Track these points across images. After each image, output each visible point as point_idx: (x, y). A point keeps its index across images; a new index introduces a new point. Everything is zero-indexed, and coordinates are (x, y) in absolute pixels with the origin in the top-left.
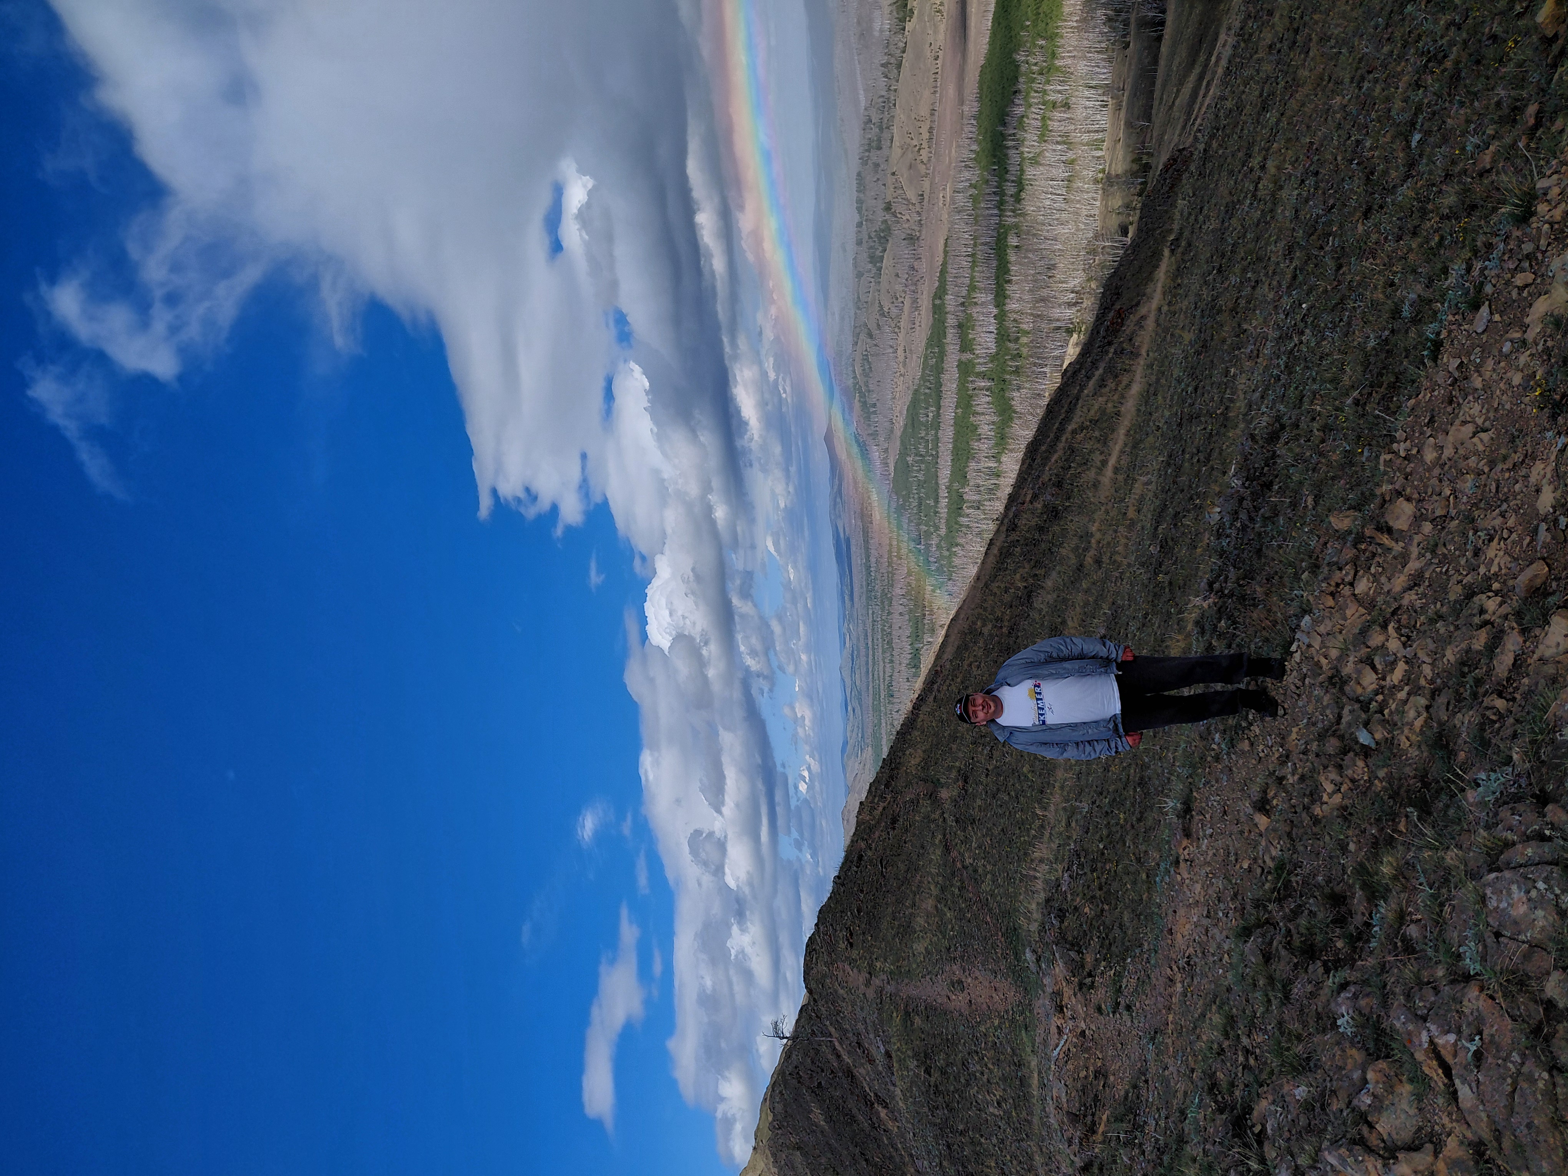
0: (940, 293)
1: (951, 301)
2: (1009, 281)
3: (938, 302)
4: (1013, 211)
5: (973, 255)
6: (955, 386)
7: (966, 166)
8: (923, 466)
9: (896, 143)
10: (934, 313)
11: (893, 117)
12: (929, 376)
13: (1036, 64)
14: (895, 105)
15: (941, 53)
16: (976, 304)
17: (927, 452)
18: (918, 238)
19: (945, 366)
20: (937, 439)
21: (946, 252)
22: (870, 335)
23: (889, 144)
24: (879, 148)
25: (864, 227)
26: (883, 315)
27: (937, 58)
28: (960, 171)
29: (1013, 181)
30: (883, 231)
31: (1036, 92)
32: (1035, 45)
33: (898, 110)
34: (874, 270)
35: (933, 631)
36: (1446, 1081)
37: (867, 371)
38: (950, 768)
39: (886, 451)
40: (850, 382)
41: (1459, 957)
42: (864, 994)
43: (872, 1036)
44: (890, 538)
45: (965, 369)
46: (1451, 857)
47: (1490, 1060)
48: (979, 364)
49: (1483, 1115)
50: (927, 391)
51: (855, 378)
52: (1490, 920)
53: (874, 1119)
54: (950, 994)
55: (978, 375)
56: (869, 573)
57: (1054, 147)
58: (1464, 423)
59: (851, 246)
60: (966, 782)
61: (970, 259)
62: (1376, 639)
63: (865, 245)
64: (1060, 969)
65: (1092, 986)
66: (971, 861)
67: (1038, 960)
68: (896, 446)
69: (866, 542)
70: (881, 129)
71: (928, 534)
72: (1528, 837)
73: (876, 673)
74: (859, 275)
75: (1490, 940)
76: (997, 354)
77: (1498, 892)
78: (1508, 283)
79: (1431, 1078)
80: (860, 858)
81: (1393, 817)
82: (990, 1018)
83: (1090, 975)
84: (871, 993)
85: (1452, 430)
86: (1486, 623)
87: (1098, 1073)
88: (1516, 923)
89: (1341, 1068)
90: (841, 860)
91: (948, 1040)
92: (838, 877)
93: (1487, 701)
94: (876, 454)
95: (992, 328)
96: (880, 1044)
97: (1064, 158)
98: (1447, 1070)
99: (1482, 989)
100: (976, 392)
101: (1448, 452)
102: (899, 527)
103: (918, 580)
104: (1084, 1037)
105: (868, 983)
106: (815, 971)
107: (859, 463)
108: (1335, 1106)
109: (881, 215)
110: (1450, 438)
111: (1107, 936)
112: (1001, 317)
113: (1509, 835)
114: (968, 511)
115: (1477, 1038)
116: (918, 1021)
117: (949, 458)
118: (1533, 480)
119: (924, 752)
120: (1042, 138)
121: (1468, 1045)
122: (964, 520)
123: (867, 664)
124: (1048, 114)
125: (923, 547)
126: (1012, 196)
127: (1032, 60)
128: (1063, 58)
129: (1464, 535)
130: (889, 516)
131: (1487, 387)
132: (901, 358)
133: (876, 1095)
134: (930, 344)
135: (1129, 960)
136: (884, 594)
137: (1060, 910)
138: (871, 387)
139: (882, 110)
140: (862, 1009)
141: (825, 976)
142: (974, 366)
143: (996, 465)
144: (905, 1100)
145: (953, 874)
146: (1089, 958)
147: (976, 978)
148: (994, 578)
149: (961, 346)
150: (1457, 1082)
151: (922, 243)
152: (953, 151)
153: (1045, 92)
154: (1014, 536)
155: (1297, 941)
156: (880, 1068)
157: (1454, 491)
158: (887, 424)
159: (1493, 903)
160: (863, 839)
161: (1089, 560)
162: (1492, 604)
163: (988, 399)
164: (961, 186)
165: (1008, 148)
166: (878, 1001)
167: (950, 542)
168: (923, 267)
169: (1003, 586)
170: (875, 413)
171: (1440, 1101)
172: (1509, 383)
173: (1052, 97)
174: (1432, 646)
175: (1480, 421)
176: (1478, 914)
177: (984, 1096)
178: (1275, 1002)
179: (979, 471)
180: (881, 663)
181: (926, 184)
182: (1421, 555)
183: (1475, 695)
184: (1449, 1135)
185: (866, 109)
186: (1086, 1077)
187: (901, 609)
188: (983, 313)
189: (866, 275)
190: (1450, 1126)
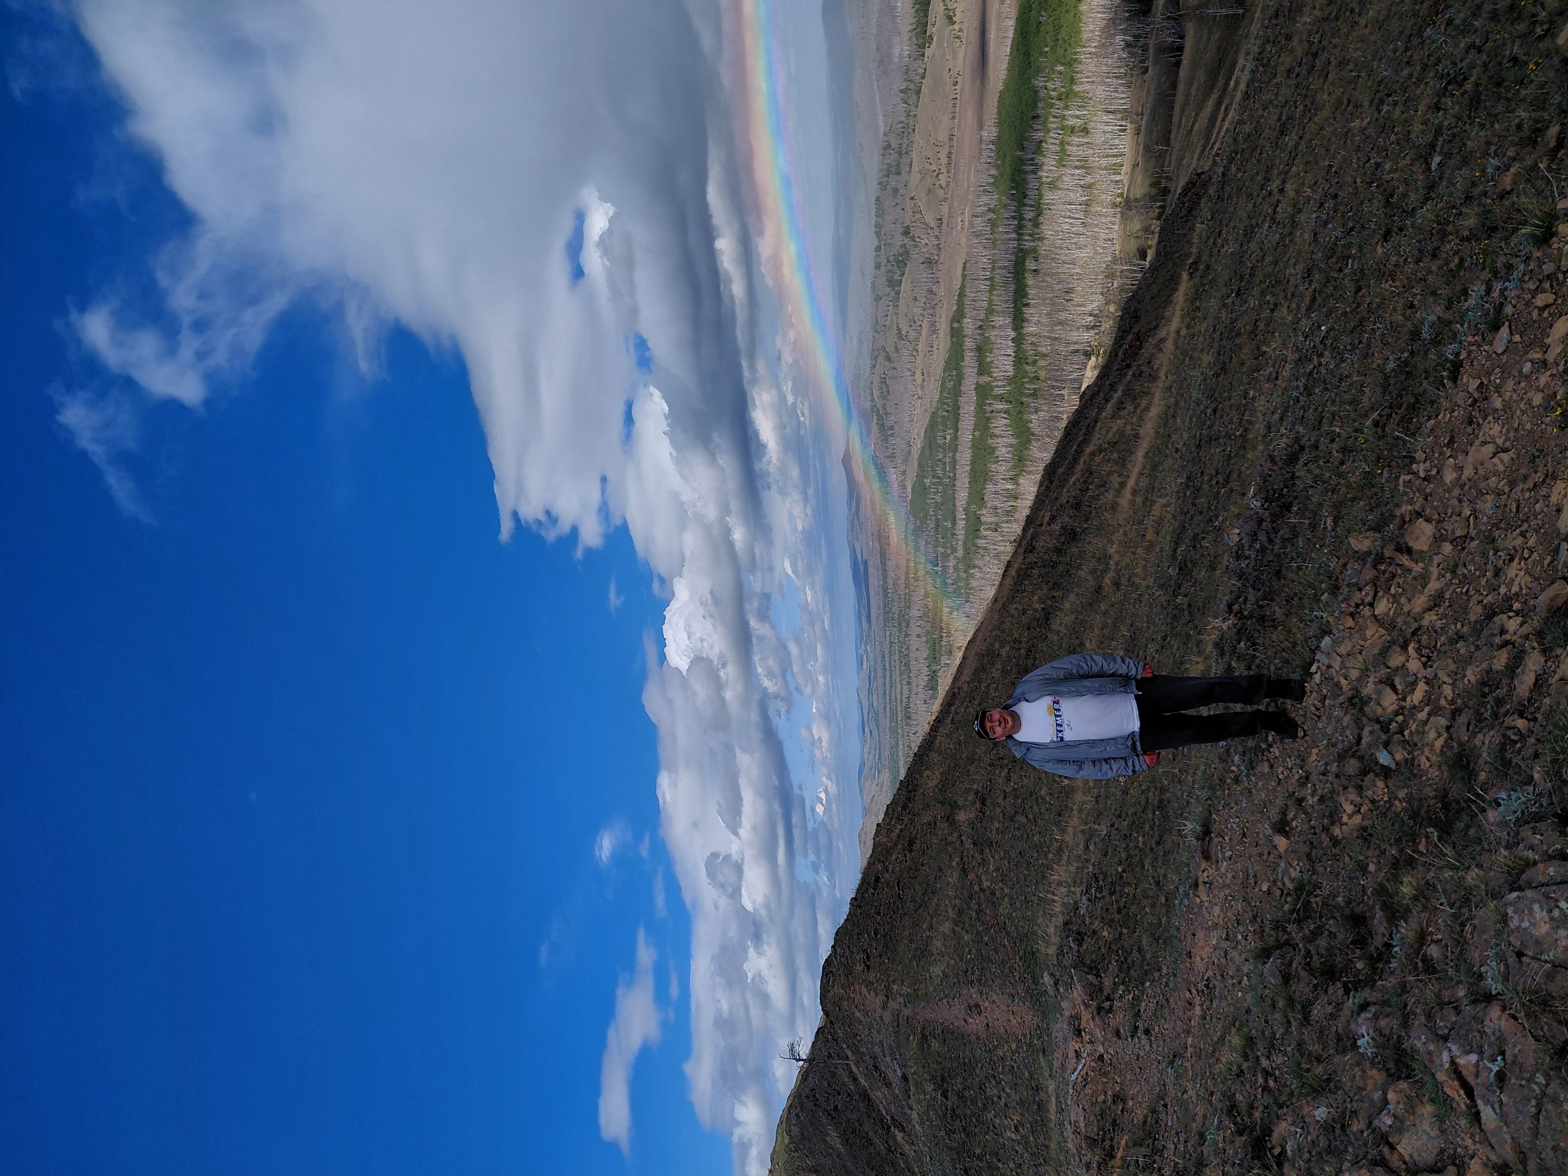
0: (958, 316)
1: (969, 325)
2: (1027, 305)
3: (956, 325)
4: (1031, 235)
5: (991, 279)
6: (973, 408)
7: (984, 191)
8: (940, 488)
9: (915, 168)
10: (952, 336)
11: (912, 142)
12: (947, 398)
13: (1054, 90)
14: (914, 130)
15: (960, 79)
16: (993, 327)
17: (944, 474)
18: (936, 262)
19: (963, 389)
20: (954, 461)
21: (964, 276)
22: (888, 358)
23: (908, 169)
24: (898, 173)
25: (883, 251)
26: (901, 338)
27: (956, 84)
28: (979, 196)
29: (1031, 206)
30: (901, 255)
31: (1055, 117)
32: (1054, 71)
33: (917, 137)
34: (892, 294)
35: (950, 653)
36: (1468, 1102)
37: (885, 394)
38: (968, 791)
39: (904, 473)
40: (868, 405)
41: (1481, 977)
42: (881, 1017)
43: (888, 1059)
44: (908, 560)
45: (983, 392)
46: (1472, 877)
47: (1513, 1081)
48: (997, 386)
49: (1507, 1137)
50: (945, 414)
51: (873, 400)
52: (1512, 939)
53: (891, 1143)
54: (967, 1018)
55: (996, 397)
56: (886, 595)
57: (1072, 172)
58: (1484, 443)
59: (870, 270)
60: (983, 804)
61: (988, 283)
62: (1396, 660)
63: (883, 268)
64: (1078, 993)
65: (1110, 1010)
66: (988, 884)
67: (1056, 984)
68: (913, 468)
69: (884, 563)
70: (900, 154)
71: (945, 556)
72: (1549, 856)
73: (893, 694)
74: (878, 299)
75: (1512, 959)
76: (1015, 377)
77: (1519, 912)
78: (1528, 304)
79: (1453, 1099)
80: (877, 880)
81: (1414, 839)
82: (1007, 1042)
83: (1108, 999)
84: (887, 1016)
85: (1472, 450)
86: (1507, 643)
87: (1116, 1098)
88: (1537, 942)
89: (1361, 1089)
90: (858, 882)
91: (965, 1063)
92: (855, 899)
93: (1508, 721)
94: (893, 476)
95: (1010, 351)
96: (897, 1067)
97: (1082, 183)
98: (1469, 1092)
99: (1504, 1009)
100: (994, 414)
101: (1468, 472)
102: (917, 548)
103: (935, 602)
104: (1103, 1061)
105: (884, 1007)
106: (831, 993)
107: (877, 485)
108: (1355, 1127)
109: (899, 239)
110: (1470, 459)
111: (1125, 960)
112: (1018, 341)
113: (1530, 854)
114: (985, 533)
115: (1499, 1058)
116: (935, 1044)
117: (966, 481)
118: (1554, 499)
119: (942, 774)
120: (1061, 163)
121: (1490, 1065)
122: (981, 542)
123: (884, 685)
124: (1067, 139)
125: (940, 569)
126: (1030, 220)
127: (1050, 85)
128: (1082, 83)
129: (1484, 555)
130: (906, 539)
131: (1507, 407)
132: (919, 382)
133: (893, 1118)
134: (947, 368)
135: (1148, 984)
136: (901, 616)
137: (1078, 933)
138: (889, 410)
139: (901, 135)
140: (879, 1032)
141: (841, 999)
142: (992, 388)
143: (1013, 487)
144: (922, 1124)
145: (971, 897)
146: (1107, 982)
147: (994, 1002)
148: (1011, 599)
149: (979, 369)
150: (1479, 1102)
151: (941, 267)
152: (972, 176)
153: (1063, 117)
154: (1032, 558)
155: (1316, 962)
156: (897, 1092)
157: (1474, 512)
158: (905, 446)
159: (1514, 923)
160: (879, 860)
161: (1107, 581)
162: (1512, 624)
163: (1005, 422)
164: (979, 210)
165: (1026, 172)
166: (895, 1024)
167: (968, 563)
168: (941, 290)
169: (1020, 607)
170: (892, 435)
171: (1463, 1122)
172: (1529, 402)
173: (1071, 122)
174: (1452, 667)
175: (1500, 442)
176: (1498, 933)
177: (1002, 1120)
178: (1294, 1023)
179: (996, 493)
180: (899, 685)
181: (945, 208)
182: (1441, 576)
183: (1495, 715)
184: (1472, 1157)
185: (885, 135)
186: (1104, 1102)
187: (919, 631)
188: (1001, 337)
189: (884, 298)
190: (1473, 1147)
